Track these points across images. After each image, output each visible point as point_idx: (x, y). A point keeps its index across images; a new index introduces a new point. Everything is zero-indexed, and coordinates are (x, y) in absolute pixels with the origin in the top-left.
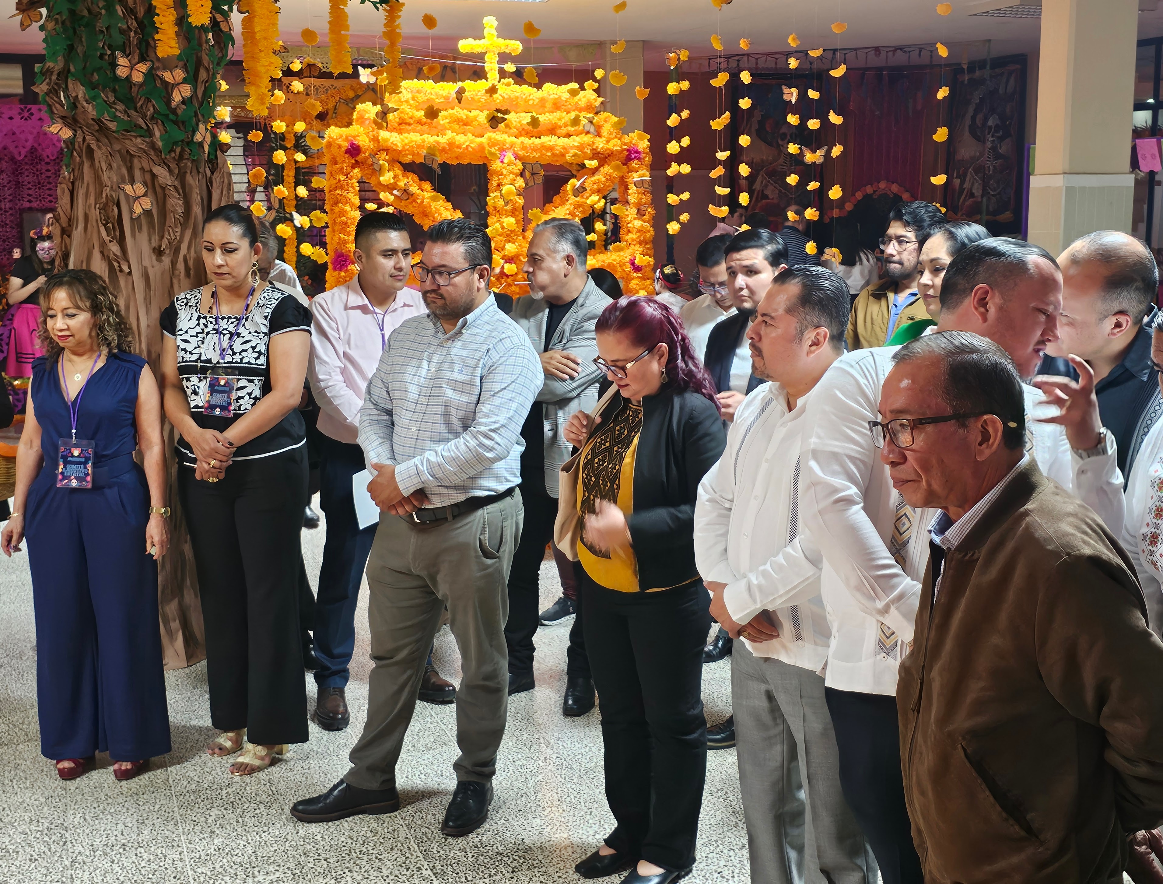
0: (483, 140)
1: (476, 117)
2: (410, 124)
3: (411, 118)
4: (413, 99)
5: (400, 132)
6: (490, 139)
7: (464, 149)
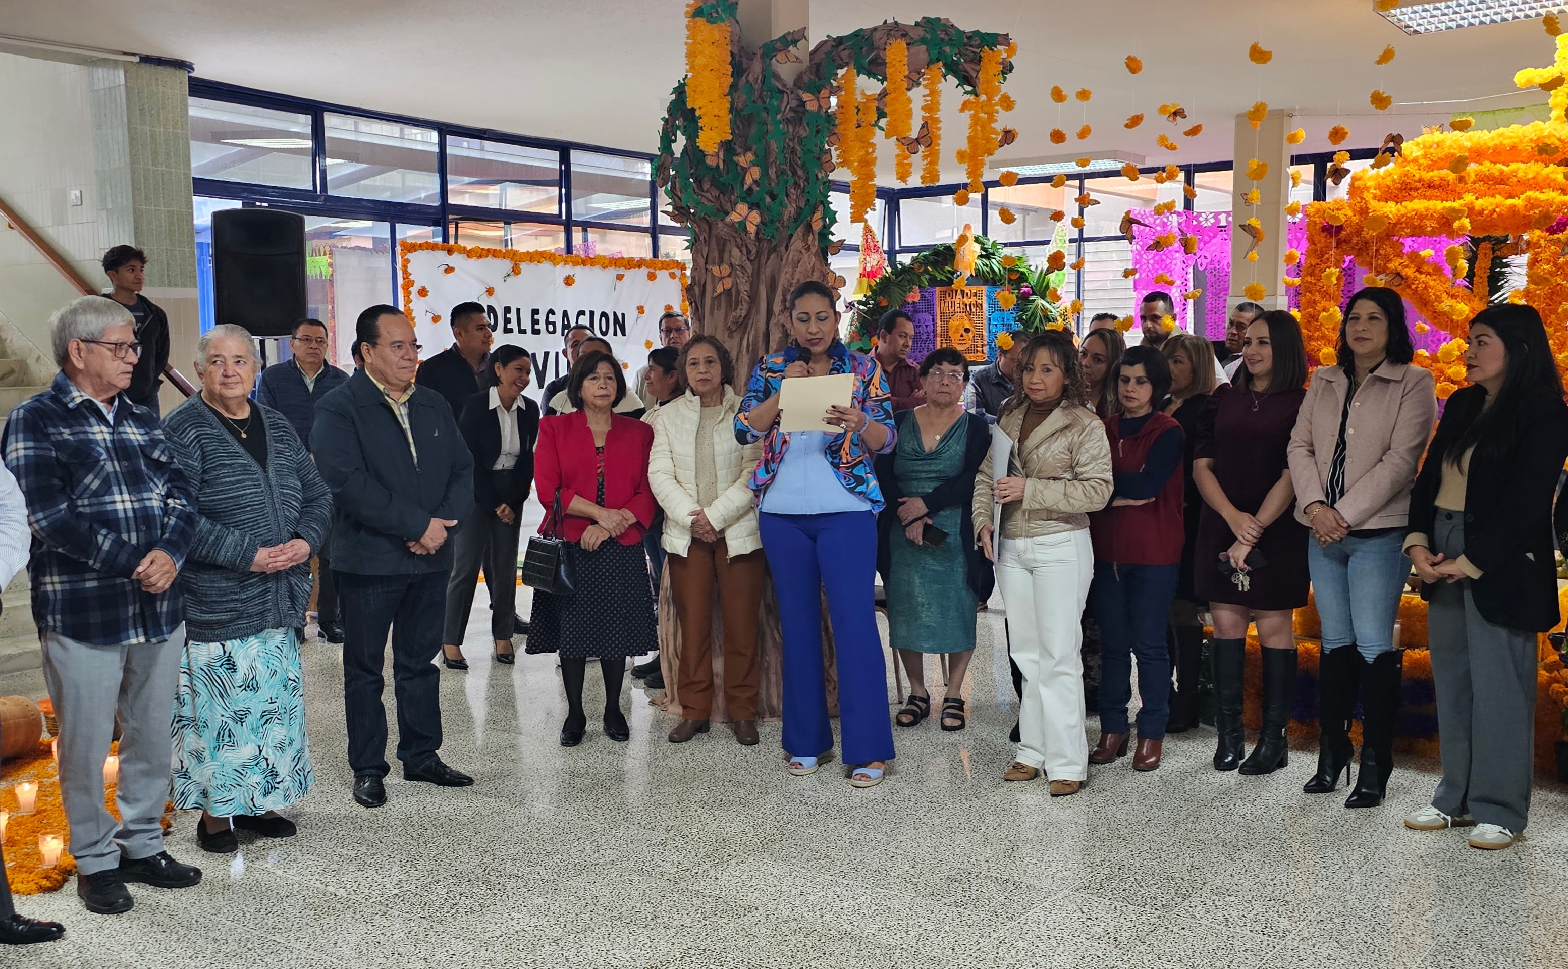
0: (1518, 202)
1: (1514, 173)
2: (1417, 189)
3: (1420, 181)
4: (1425, 156)
5: (1398, 200)
6: (1529, 199)
7: (1487, 216)
